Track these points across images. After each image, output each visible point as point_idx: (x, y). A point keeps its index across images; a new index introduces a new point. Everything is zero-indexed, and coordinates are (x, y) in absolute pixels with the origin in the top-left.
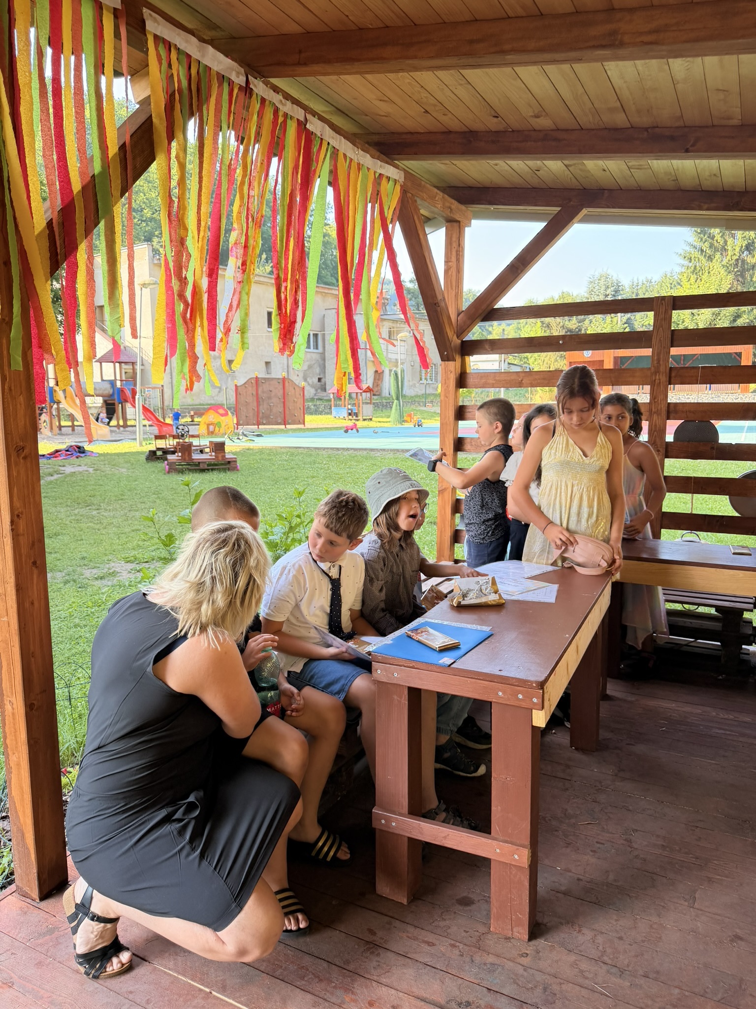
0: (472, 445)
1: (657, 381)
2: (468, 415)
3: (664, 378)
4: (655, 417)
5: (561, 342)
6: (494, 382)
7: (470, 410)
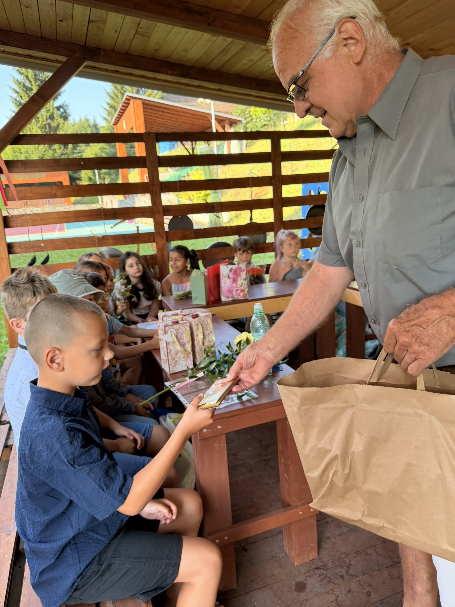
0: (21, 248)
1: (154, 191)
2: (12, 223)
3: (158, 189)
4: (157, 215)
5: (82, 163)
6: (31, 195)
7: (14, 219)
